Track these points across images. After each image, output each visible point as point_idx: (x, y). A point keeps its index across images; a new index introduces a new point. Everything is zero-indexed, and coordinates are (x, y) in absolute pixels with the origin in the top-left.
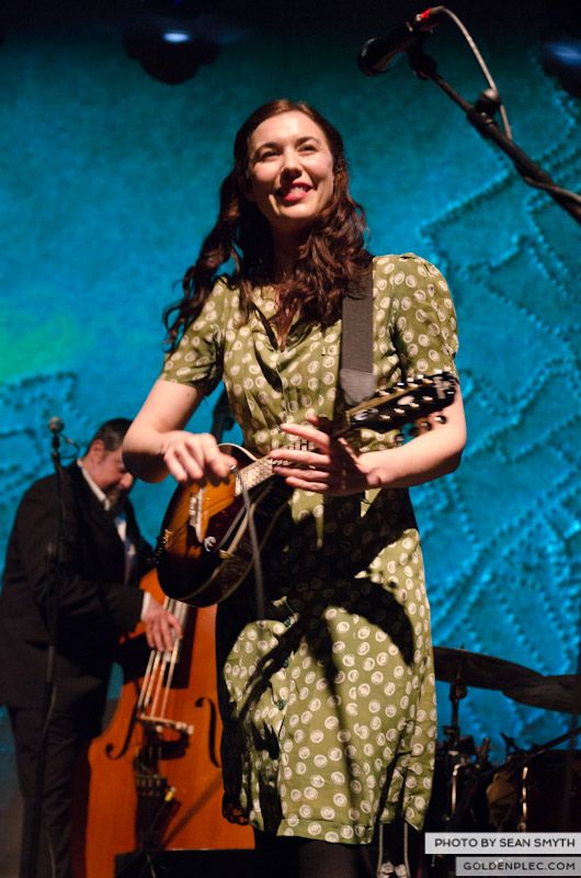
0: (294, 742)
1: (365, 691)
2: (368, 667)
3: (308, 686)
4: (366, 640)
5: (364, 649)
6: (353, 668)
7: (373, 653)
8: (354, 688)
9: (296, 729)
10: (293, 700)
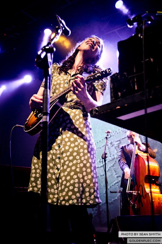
0: (62, 180)
1: (82, 165)
2: (82, 159)
3: (66, 165)
4: (82, 152)
5: (82, 154)
6: (79, 159)
7: (84, 156)
8: (79, 164)
9: (63, 177)
10: (62, 168)
